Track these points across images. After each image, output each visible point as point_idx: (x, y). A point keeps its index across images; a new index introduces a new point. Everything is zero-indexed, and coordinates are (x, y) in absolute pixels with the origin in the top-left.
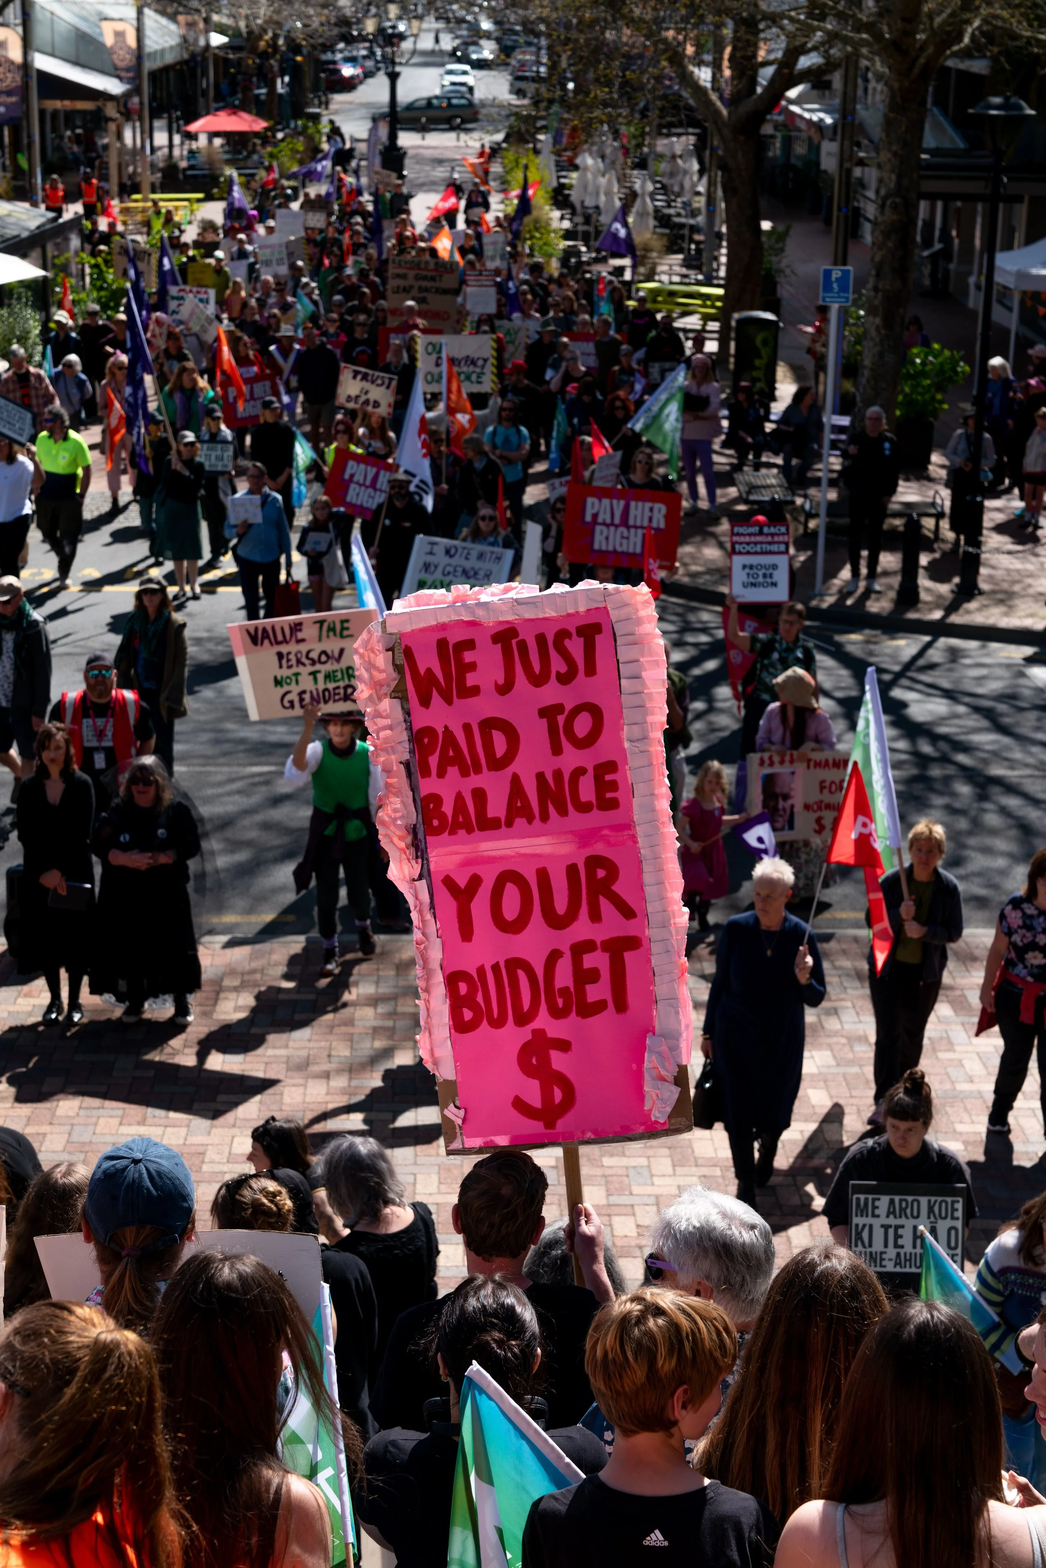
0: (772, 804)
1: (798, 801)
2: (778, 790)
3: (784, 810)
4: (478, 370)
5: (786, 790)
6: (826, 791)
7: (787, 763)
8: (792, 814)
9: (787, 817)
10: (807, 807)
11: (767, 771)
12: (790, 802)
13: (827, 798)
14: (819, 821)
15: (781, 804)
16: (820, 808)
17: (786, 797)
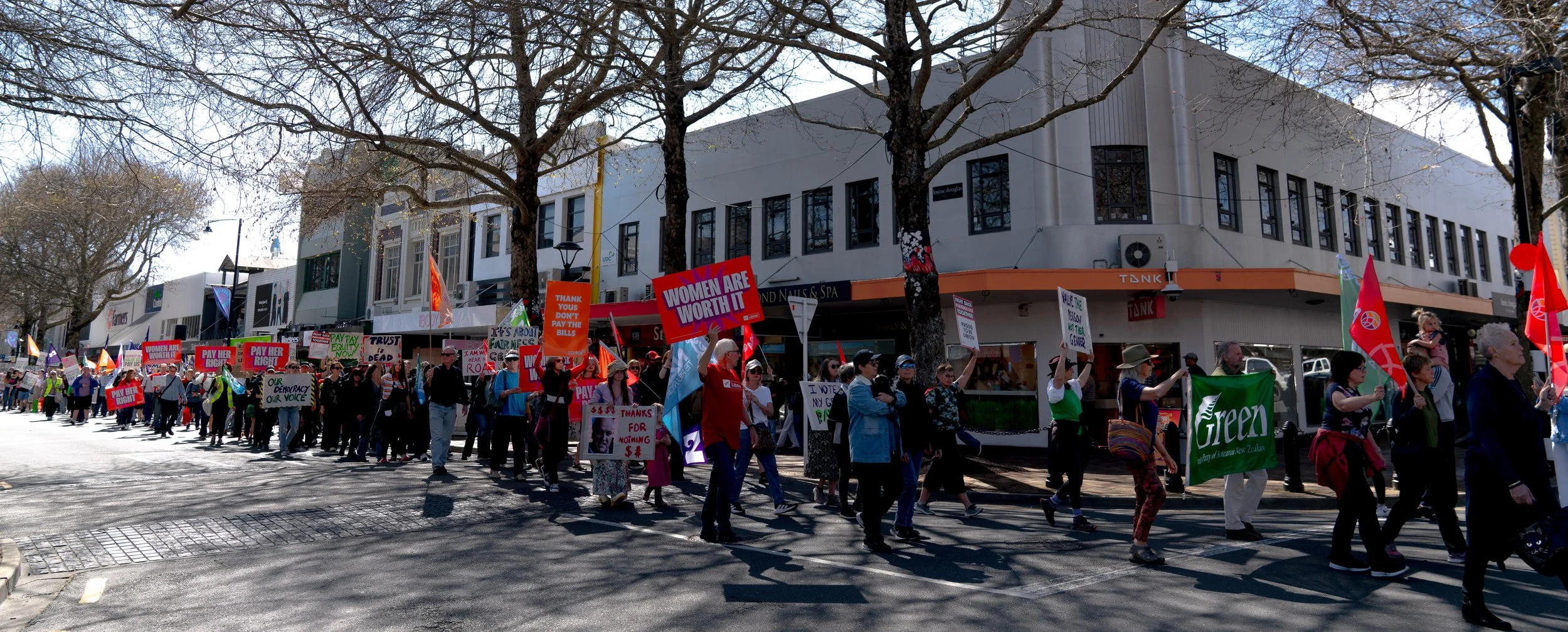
0: (599, 436)
1: (615, 436)
2: (604, 428)
3: (607, 441)
4: (302, 393)
5: (609, 429)
6: (632, 430)
7: (610, 413)
8: (612, 443)
9: (608, 445)
10: (621, 440)
11: (597, 415)
12: (611, 436)
13: (634, 434)
14: (628, 448)
15: (605, 436)
16: (629, 441)
17: (608, 433)
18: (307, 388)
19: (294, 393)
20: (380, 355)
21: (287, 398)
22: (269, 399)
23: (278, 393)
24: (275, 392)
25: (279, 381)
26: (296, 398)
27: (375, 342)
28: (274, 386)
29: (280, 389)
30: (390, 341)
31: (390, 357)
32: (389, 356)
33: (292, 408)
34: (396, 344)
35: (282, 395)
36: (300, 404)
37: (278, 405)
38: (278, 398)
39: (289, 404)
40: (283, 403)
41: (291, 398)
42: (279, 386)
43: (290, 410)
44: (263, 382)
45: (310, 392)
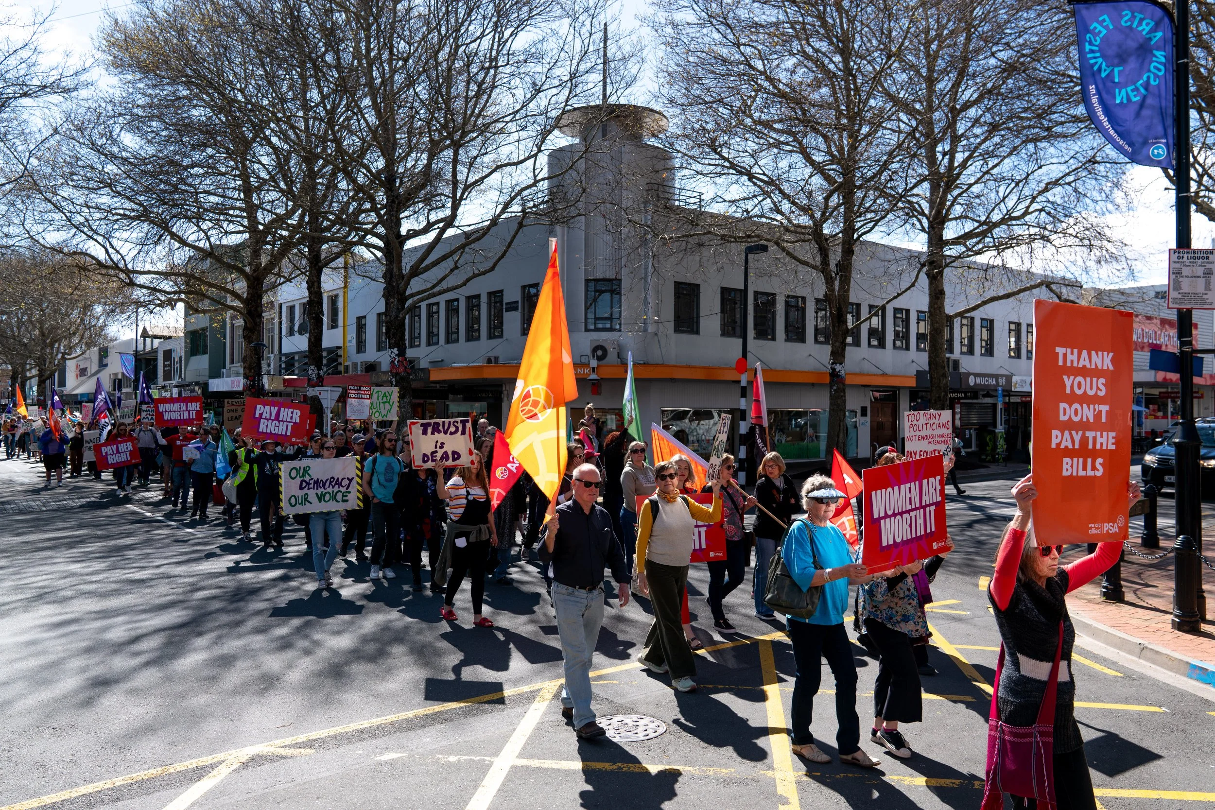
18: (350, 480)
19: (330, 490)
20: (440, 453)
21: (320, 498)
22: (293, 501)
23: (305, 491)
24: (301, 488)
25: (306, 470)
26: (334, 497)
27: (430, 430)
28: (298, 480)
29: (308, 484)
30: (452, 429)
31: (456, 455)
32: (454, 453)
33: (329, 513)
34: (463, 433)
35: (312, 494)
36: (341, 507)
37: (307, 509)
38: (306, 498)
39: (324, 507)
40: (315, 507)
41: (327, 497)
42: (307, 478)
43: (327, 516)
44: (282, 474)
45: (354, 487)
